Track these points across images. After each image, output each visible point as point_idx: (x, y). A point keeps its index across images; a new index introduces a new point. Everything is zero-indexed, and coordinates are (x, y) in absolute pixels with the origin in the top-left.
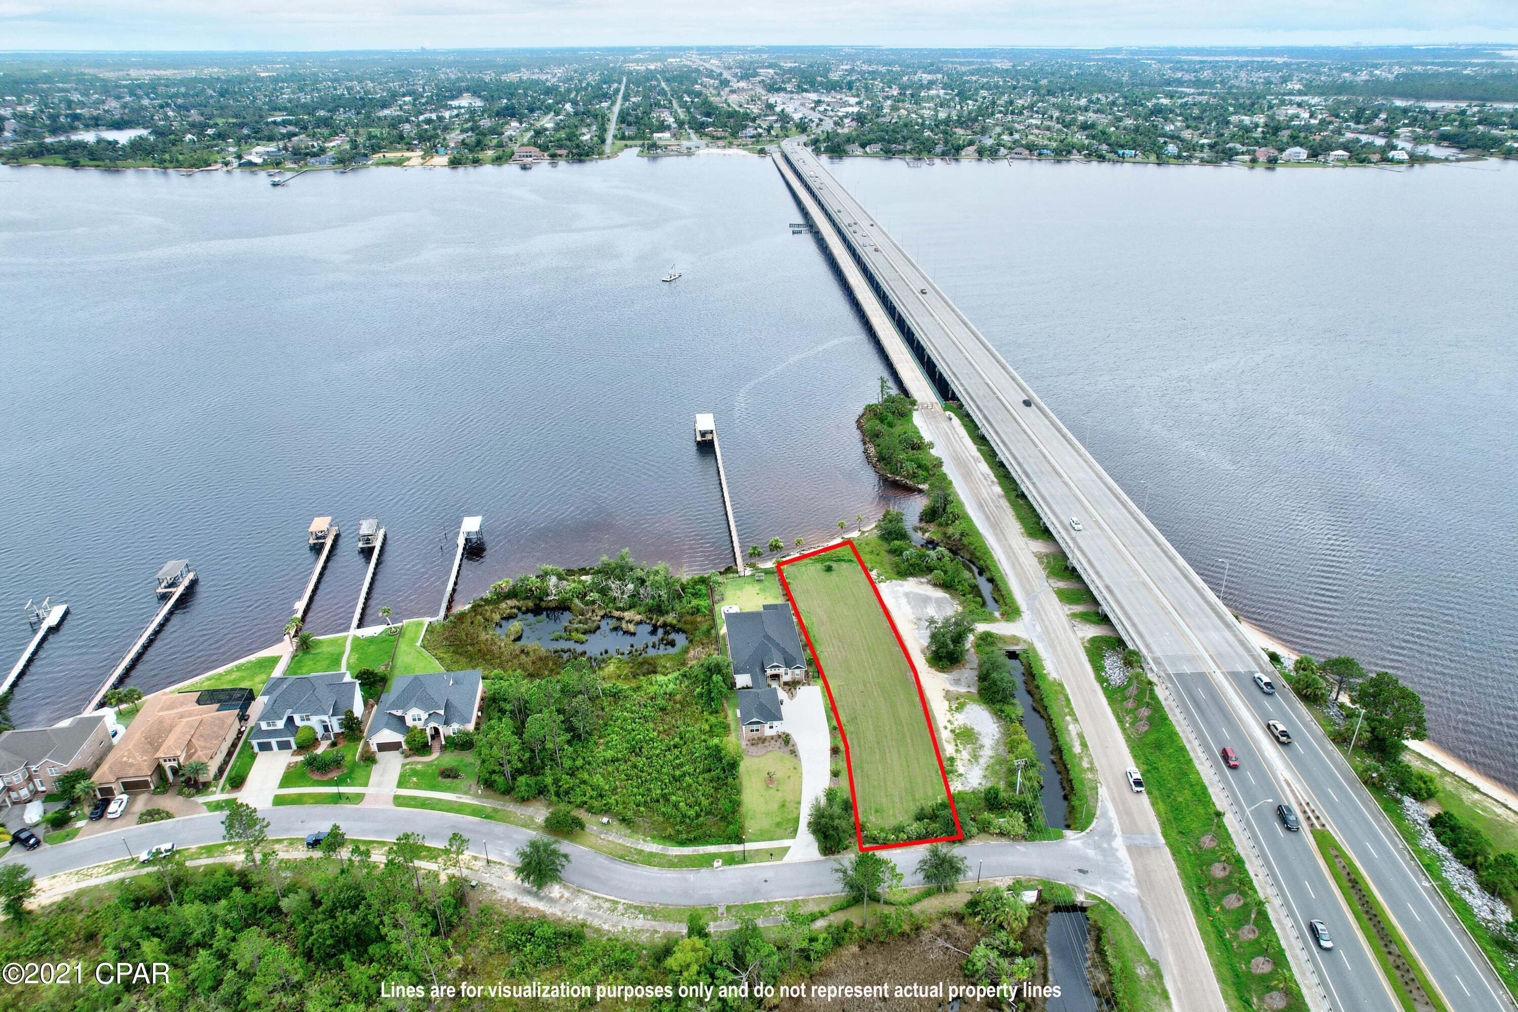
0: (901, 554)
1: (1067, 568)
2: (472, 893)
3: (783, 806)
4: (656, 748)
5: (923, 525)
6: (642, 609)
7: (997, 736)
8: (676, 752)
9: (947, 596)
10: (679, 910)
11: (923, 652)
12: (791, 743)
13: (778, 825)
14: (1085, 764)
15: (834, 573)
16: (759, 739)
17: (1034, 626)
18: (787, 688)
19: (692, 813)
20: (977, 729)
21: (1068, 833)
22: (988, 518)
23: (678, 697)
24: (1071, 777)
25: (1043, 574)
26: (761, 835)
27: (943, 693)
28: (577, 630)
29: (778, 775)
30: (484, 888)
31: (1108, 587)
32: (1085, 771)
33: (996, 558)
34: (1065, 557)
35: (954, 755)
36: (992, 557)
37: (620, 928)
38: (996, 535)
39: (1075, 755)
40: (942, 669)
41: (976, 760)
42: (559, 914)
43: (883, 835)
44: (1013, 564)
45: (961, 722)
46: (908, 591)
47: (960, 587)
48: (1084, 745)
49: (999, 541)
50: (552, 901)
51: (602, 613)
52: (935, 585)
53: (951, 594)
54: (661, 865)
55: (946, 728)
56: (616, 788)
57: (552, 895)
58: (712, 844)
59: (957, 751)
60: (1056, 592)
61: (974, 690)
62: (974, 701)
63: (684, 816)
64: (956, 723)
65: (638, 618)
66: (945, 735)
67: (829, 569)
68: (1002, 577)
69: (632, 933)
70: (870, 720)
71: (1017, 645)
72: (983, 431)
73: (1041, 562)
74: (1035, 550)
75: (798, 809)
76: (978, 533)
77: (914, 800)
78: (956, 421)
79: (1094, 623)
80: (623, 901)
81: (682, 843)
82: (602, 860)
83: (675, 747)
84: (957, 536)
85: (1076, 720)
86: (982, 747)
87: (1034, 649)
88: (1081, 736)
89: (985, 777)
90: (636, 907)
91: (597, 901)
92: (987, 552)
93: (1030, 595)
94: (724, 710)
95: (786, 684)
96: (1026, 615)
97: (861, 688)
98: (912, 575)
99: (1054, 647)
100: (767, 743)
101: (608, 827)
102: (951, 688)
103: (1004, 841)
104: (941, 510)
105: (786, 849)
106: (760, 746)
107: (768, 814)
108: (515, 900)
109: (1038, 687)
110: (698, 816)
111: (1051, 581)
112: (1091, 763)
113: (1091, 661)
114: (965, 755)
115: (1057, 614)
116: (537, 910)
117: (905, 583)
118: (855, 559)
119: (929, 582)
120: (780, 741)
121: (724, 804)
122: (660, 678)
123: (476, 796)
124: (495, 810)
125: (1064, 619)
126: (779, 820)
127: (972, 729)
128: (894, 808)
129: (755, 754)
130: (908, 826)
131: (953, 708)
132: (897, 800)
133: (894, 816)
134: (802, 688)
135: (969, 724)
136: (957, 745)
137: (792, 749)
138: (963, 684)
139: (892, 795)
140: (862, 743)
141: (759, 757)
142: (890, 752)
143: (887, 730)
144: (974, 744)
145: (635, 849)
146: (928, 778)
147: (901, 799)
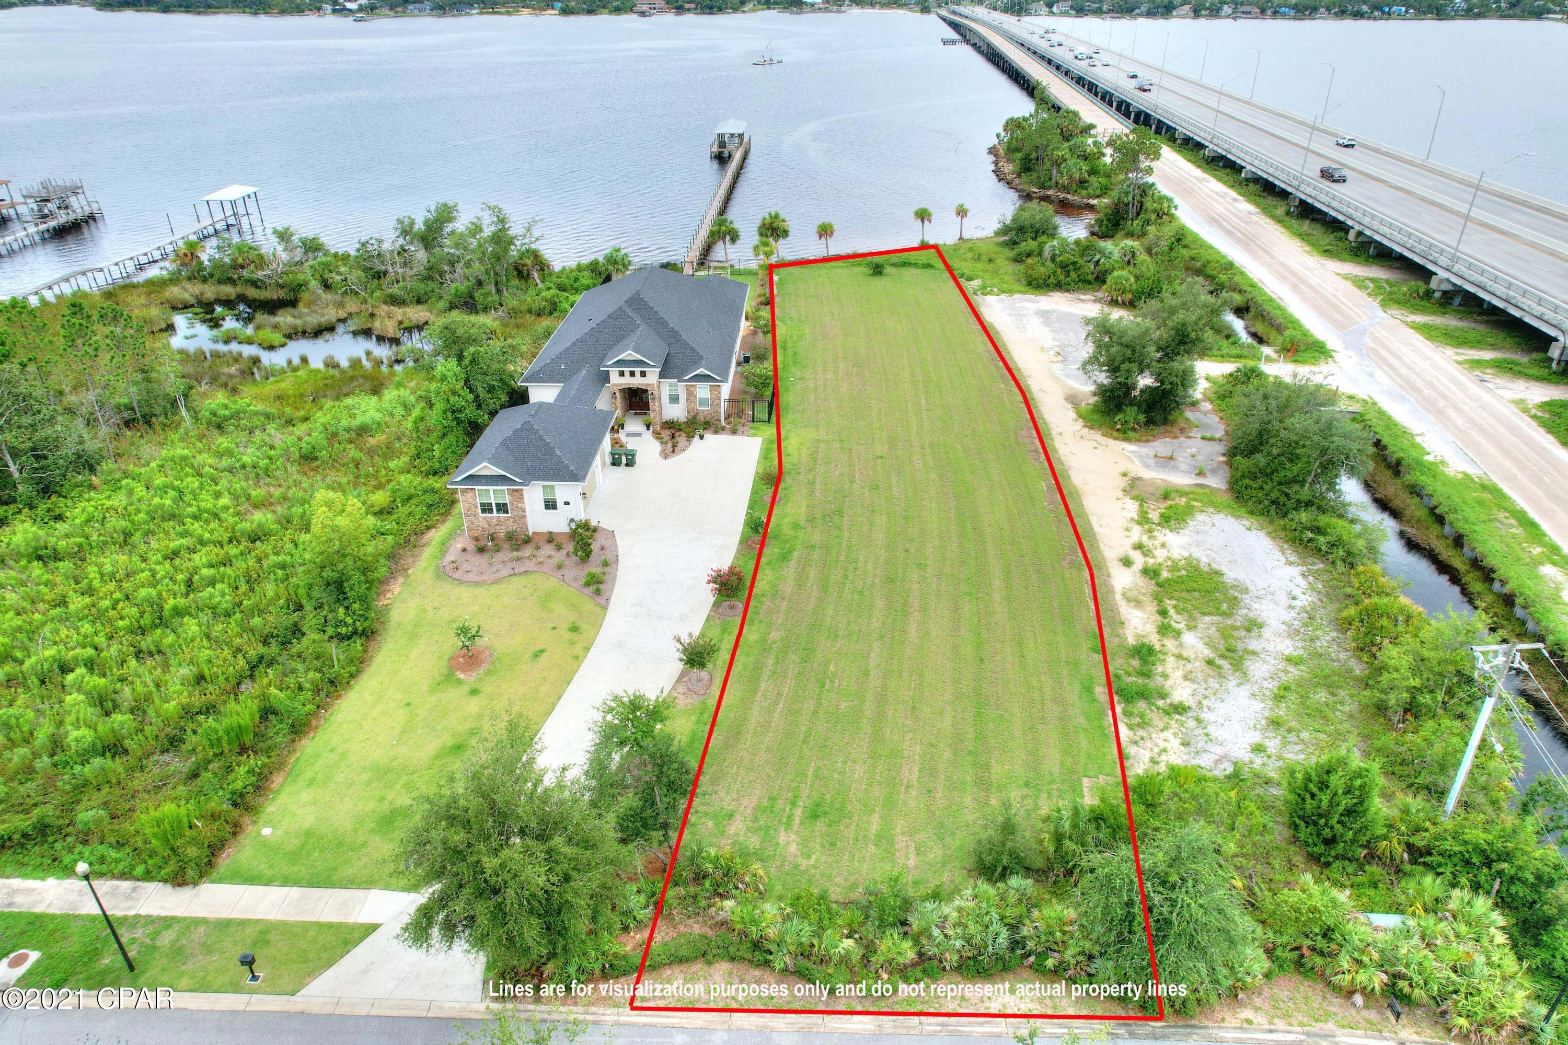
7: (1305, 600)
12: (599, 556)
15: (887, 279)
16: (510, 537)
17: (1371, 374)
18: (663, 428)
20: (1231, 574)
26: (298, 854)
27: (1123, 483)
33: (1251, 275)
35: (1154, 639)
40: (1124, 433)
41: (1239, 668)
45: (1177, 553)
46: (1048, 310)
49: (1257, 258)
52: (1113, 303)
55: (1127, 562)
59: (1164, 630)
60: (1414, 327)
61: (1217, 482)
62: (1218, 508)
64: (1160, 554)
66: (1124, 580)
67: (879, 275)
73: (1361, 287)
74: (1342, 272)
79: (1538, 379)
84: (1165, 245)
86: (1253, 626)
89: (1274, 723)
92: (1231, 267)
93: (1350, 330)
95: (669, 425)
96: (1345, 356)
97: (881, 451)
98: (1059, 286)
102: (1147, 474)
111: (1394, 312)
114: (1195, 645)
117: (1041, 298)
118: (939, 267)
119: (1097, 300)
120: (572, 548)
125: (1451, 368)
127: (1217, 573)
128: (890, 804)
129: (472, 577)
130: (936, 896)
131: (1154, 516)
132: (911, 774)
133: (885, 839)
134: (709, 437)
135: (1204, 560)
136: (1163, 613)
137: (596, 569)
138: (1183, 467)
139: (897, 755)
140: (836, 576)
141: (478, 584)
142: (924, 610)
143: (929, 550)
144: (1226, 616)
146: (1053, 708)
147: (929, 774)
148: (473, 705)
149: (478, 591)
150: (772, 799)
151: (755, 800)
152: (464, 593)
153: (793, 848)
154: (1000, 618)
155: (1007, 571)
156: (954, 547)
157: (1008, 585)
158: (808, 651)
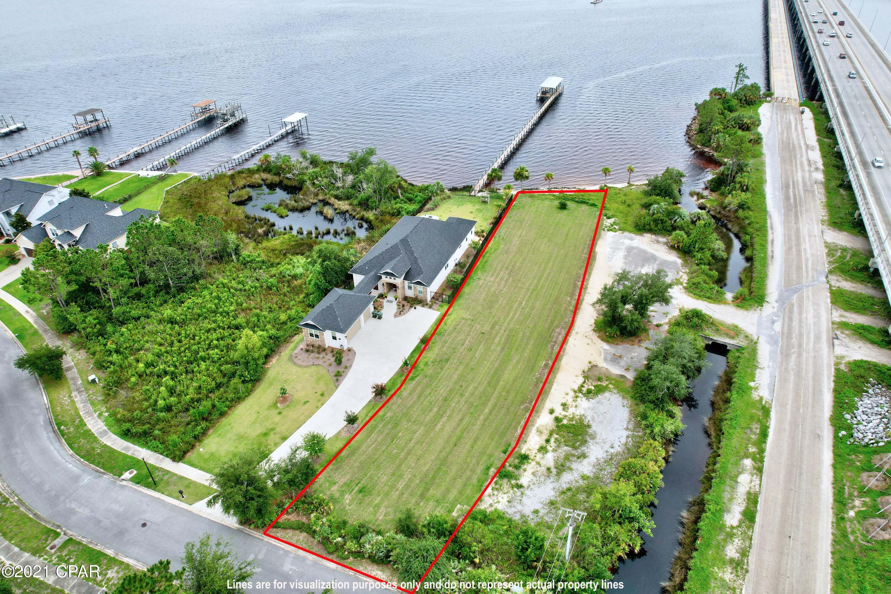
0: (650, 207)
1: (866, 268)
3: (266, 435)
7: (618, 449)
9: (679, 261)
12: (345, 364)
14: (732, 552)
15: (565, 212)
16: (319, 347)
17: (773, 322)
18: (403, 303)
20: (596, 428)
22: (788, 199)
23: (297, 282)
25: (826, 268)
26: (206, 461)
27: (586, 367)
28: (287, 206)
32: (724, 562)
33: (770, 237)
34: (870, 255)
35: (533, 453)
36: (765, 235)
38: (786, 216)
39: (722, 528)
40: (608, 338)
41: (559, 474)
43: (333, 529)
44: (790, 249)
45: (579, 412)
46: (635, 246)
48: (749, 517)
49: (786, 222)
51: (322, 198)
52: (672, 247)
53: (685, 261)
54: (79, 450)
55: (552, 412)
58: (147, 448)
59: (542, 449)
60: (832, 292)
61: (630, 376)
62: (620, 390)
64: (571, 410)
65: (345, 207)
66: (543, 420)
67: (563, 207)
68: (766, 259)
71: (733, 338)
73: (829, 254)
74: (829, 240)
75: (277, 445)
76: (764, 211)
77: (423, 496)
78: (808, 115)
79: (871, 343)
84: (734, 207)
85: (759, 470)
86: (583, 456)
87: (755, 351)
88: (752, 500)
89: (552, 503)
92: (763, 230)
93: (792, 288)
95: (404, 297)
96: (770, 306)
97: (486, 329)
98: (650, 231)
99: (786, 355)
100: (321, 356)
102: (602, 364)
104: (730, 179)
106: (315, 355)
107: (240, 438)
109: (727, 401)
111: (832, 278)
112: (744, 553)
113: (837, 392)
114: (549, 459)
115: (817, 316)
117: (638, 238)
118: (599, 206)
119: (666, 244)
120: (336, 357)
123: (39, 316)
124: (34, 333)
125: (825, 326)
126: (243, 450)
127: (589, 426)
128: (387, 494)
129: (299, 362)
130: (376, 533)
131: (584, 390)
132: (401, 485)
133: (377, 507)
134: (419, 307)
135: (589, 418)
136: (548, 441)
137: (341, 370)
138: (623, 363)
139: (401, 476)
140: (427, 393)
141: (300, 366)
142: (449, 417)
143: (471, 388)
144: (575, 448)
145: (82, 421)
146: (468, 473)
147: (407, 486)
148: (277, 418)
149: (299, 369)
150: (351, 481)
151: (346, 480)
152: (294, 369)
153: (347, 501)
154: (476, 428)
155: (495, 406)
156: (481, 389)
157: (490, 413)
158: (396, 425)
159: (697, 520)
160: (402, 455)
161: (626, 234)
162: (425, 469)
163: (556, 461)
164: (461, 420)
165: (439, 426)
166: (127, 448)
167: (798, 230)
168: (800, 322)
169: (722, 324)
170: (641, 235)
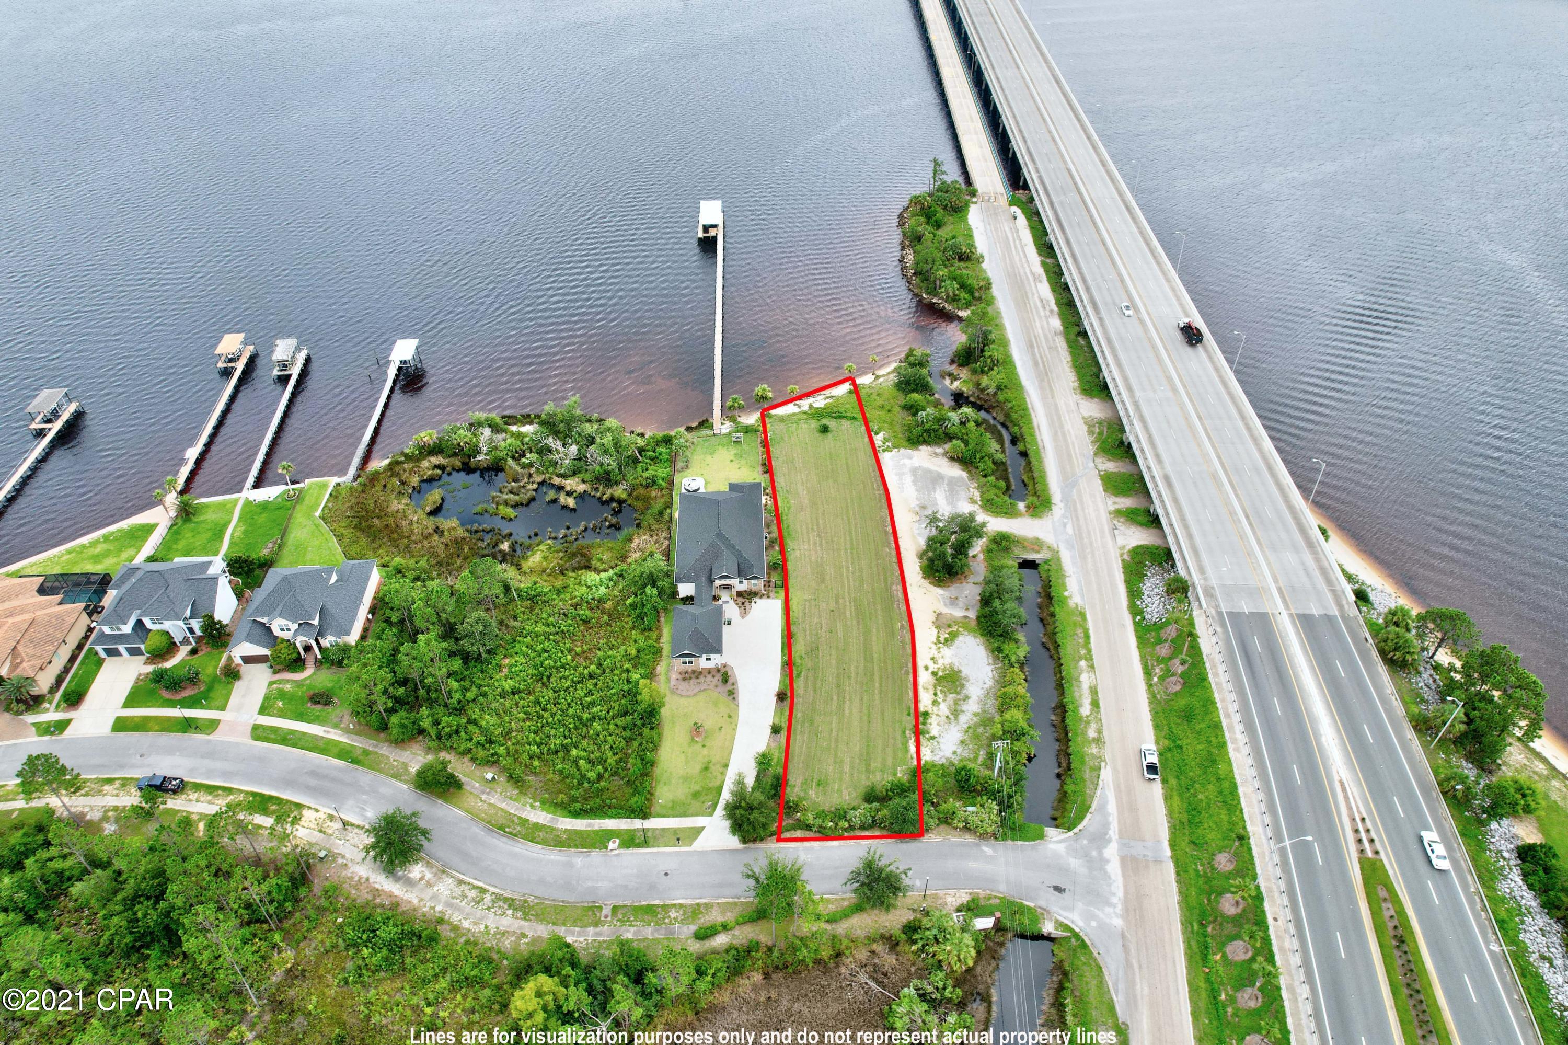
0: (915, 414)
1: (1122, 443)
2: (319, 866)
3: (706, 768)
4: (565, 678)
5: (953, 368)
6: (587, 477)
7: (990, 683)
8: (590, 684)
9: (964, 475)
10: (555, 907)
11: (920, 557)
12: (730, 681)
13: (696, 795)
14: (1092, 734)
15: (830, 435)
16: (694, 672)
17: (1065, 525)
18: (740, 600)
19: (592, 775)
20: (965, 672)
21: (1052, 833)
22: (1036, 364)
23: (608, 605)
24: (1070, 750)
25: (1091, 449)
26: (672, 808)
27: (933, 617)
28: (506, 503)
29: (708, 725)
30: (334, 860)
31: (1167, 479)
32: (1089, 742)
33: (1035, 421)
34: (1122, 430)
35: (930, 707)
36: (1030, 422)
37: (482, 927)
38: (1041, 388)
39: (1081, 719)
40: (938, 582)
41: (956, 718)
42: (415, 901)
43: (819, 821)
44: (1056, 434)
45: (947, 661)
46: (917, 465)
47: (981, 466)
48: (1095, 704)
49: (1044, 398)
50: (410, 883)
51: (539, 479)
52: (952, 459)
53: (969, 472)
54: (545, 843)
55: (927, 668)
56: (511, 731)
57: (411, 875)
58: (611, 817)
59: (935, 703)
60: (1101, 477)
61: (972, 615)
62: (969, 630)
63: (583, 776)
64: (941, 662)
65: (581, 488)
66: (924, 678)
67: (825, 429)
68: (1038, 452)
69: (495, 934)
70: (834, 652)
71: (1038, 552)
72: (1052, 238)
73: (1091, 433)
74: (1086, 414)
75: (723, 774)
76: (1018, 386)
77: (868, 770)
78: (1022, 220)
79: (1141, 525)
80: (492, 889)
81: (576, 814)
82: (477, 830)
83: (591, 676)
84: (991, 390)
85: (1092, 667)
86: (967, 698)
87: (1058, 561)
88: (1094, 691)
89: (962, 742)
90: (506, 900)
91: (463, 887)
92: (1025, 412)
93: (1070, 482)
94: (659, 628)
95: (739, 594)
96: (1058, 509)
97: (832, 605)
98: (925, 442)
99: (1083, 557)
100: (702, 679)
101: (493, 785)
102: (945, 610)
103: (969, 838)
104: (977, 352)
105: (699, 831)
106: (693, 681)
107: (686, 779)
108: (367, 879)
109: (1053, 615)
110: (600, 777)
111: (1098, 460)
112: (1099, 732)
113: (1128, 582)
114: (944, 709)
115: (1097, 508)
116: (391, 895)
117: (915, 453)
118: (860, 416)
119: (945, 454)
120: (719, 677)
121: (633, 764)
122: (591, 577)
123: (347, 731)
124: (366, 752)
125: (1105, 517)
126: (697, 788)
127: (960, 671)
128: (841, 779)
129: (684, 693)
130: (854, 809)
131: (942, 639)
132: (847, 769)
133: (839, 791)
134: (758, 600)
135: (957, 663)
136: (935, 694)
137: (731, 688)
138: (961, 604)
139: (842, 761)
140: (819, 685)
141: (688, 696)
142: (850, 699)
143: (852, 668)
144: (958, 693)
145: (520, 818)
146: (891, 741)
147: (852, 767)
148: (705, 751)
149: (689, 699)
150: (806, 779)
151: (802, 780)
152: (683, 701)
153: (814, 795)
154: (877, 702)
155: (881, 678)
156: (862, 666)
157: (881, 685)
158: (812, 722)
159: (1063, 719)
160: (833, 745)
161: (902, 450)
162: (857, 749)
163: (949, 709)
164: (862, 699)
165: (847, 711)
166: (589, 825)
167: (1056, 406)
168: (1086, 519)
169: (1025, 539)
170: (917, 449)
